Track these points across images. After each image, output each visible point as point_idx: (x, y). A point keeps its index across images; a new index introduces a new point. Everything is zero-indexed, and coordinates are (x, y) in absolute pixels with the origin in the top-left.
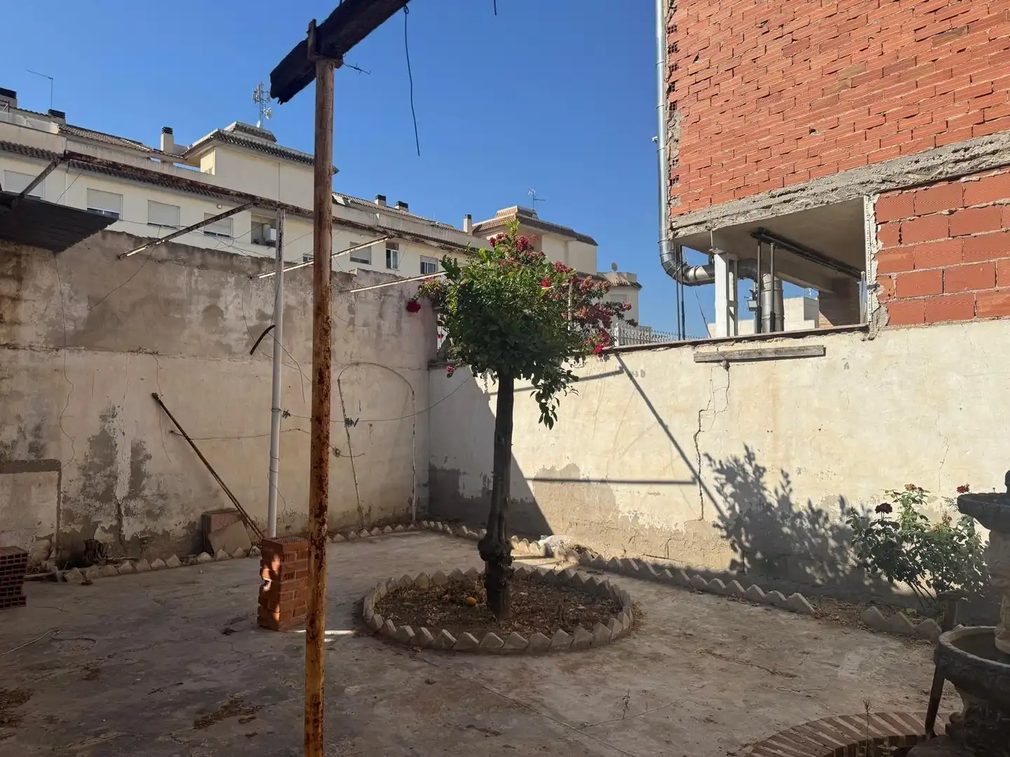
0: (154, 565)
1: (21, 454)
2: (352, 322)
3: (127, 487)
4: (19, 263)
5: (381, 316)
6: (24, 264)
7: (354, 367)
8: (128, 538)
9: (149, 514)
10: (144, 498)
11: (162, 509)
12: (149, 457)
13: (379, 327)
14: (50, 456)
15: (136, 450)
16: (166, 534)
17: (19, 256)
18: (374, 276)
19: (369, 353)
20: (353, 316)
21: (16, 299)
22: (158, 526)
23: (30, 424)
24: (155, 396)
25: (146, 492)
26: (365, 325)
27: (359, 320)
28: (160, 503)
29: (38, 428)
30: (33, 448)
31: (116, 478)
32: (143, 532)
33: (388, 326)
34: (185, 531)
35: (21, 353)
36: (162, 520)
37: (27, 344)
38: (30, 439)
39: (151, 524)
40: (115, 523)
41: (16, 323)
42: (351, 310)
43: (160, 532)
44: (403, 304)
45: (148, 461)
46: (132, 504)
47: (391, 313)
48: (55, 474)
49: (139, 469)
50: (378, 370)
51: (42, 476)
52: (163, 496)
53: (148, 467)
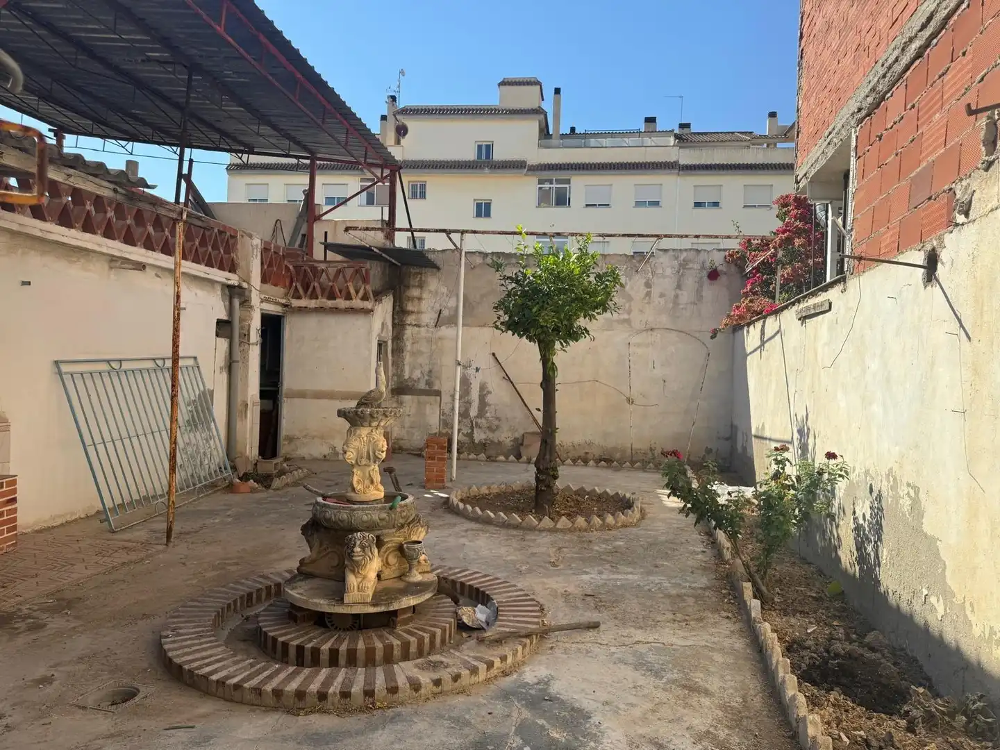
0: (471, 457)
1: (422, 386)
2: (648, 294)
3: (476, 410)
4: (421, 278)
5: (679, 287)
6: (423, 279)
7: (650, 333)
8: (477, 441)
9: (490, 428)
10: (487, 419)
11: (498, 427)
12: (490, 393)
13: (677, 296)
14: (436, 388)
15: (483, 387)
16: (500, 443)
17: (421, 274)
18: (673, 253)
19: (664, 320)
20: (649, 290)
21: (420, 299)
22: (495, 437)
23: (426, 369)
24: (494, 354)
25: (488, 415)
26: (662, 295)
27: (656, 291)
28: (496, 422)
29: (430, 371)
30: (429, 383)
31: (470, 404)
32: (485, 440)
33: (685, 296)
34: (512, 443)
35: (422, 329)
36: (497, 433)
37: (425, 324)
38: (426, 378)
39: (491, 435)
40: (469, 431)
41: (419, 312)
42: (648, 285)
43: (496, 441)
44: (705, 274)
45: (489, 395)
46: (479, 421)
47: (690, 282)
48: (438, 398)
49: (484, 399)
50: (673, 335)
51: (432, 398)
52: (498, 419)
53: (489, 399)
